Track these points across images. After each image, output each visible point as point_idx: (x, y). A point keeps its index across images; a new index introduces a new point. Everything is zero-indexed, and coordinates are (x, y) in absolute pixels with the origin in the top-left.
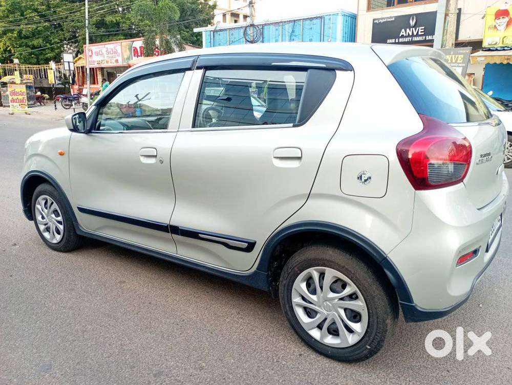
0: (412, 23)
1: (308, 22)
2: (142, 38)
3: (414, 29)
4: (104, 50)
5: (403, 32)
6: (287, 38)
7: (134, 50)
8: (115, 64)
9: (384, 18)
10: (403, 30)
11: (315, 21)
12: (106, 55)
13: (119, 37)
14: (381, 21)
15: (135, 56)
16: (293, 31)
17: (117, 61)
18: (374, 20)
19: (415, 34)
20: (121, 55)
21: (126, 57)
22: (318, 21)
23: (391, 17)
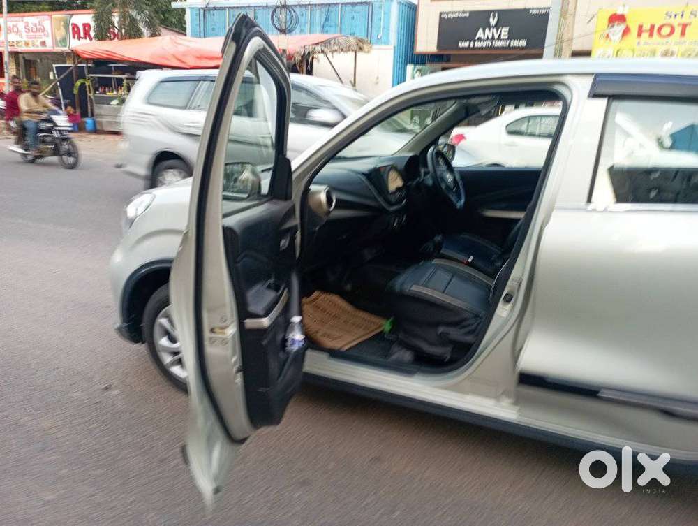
0: (493, 21)
1: (349, 8)
2: (91, 11)
3: (495, 30)
4: (21, 26)
5: (480, 34)
6: (318, 28)
7: (73, 28)
8: (40, 48)
9: (455, 13)
10: (481, 31)
11: (358, 8)
12: (24, 34)
13: (41, 7)
14: (450, 15)
15: (74, 37)
16: (327, 20)
17: (43, 43)
18: (441, 14)
19: (496, 37)
20: (50, 35)
21: (58, 38)
22: (365, 8)
23: (464, 12)
